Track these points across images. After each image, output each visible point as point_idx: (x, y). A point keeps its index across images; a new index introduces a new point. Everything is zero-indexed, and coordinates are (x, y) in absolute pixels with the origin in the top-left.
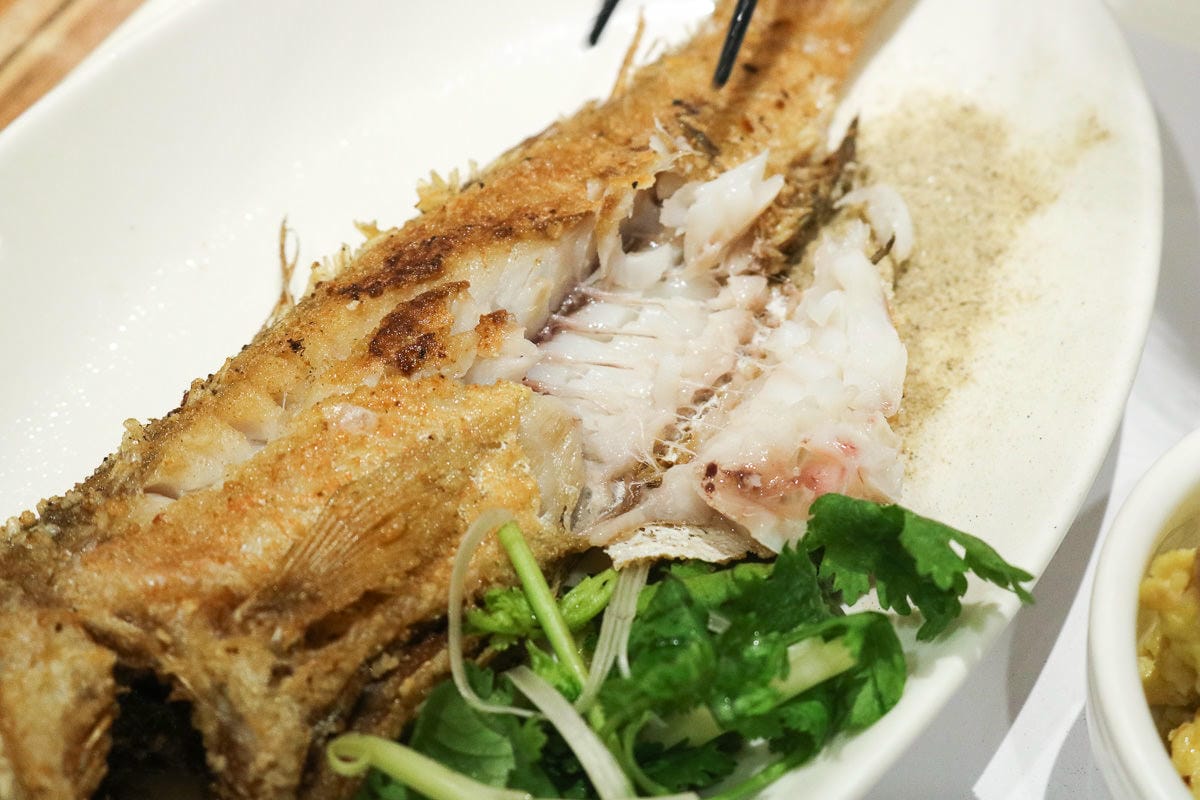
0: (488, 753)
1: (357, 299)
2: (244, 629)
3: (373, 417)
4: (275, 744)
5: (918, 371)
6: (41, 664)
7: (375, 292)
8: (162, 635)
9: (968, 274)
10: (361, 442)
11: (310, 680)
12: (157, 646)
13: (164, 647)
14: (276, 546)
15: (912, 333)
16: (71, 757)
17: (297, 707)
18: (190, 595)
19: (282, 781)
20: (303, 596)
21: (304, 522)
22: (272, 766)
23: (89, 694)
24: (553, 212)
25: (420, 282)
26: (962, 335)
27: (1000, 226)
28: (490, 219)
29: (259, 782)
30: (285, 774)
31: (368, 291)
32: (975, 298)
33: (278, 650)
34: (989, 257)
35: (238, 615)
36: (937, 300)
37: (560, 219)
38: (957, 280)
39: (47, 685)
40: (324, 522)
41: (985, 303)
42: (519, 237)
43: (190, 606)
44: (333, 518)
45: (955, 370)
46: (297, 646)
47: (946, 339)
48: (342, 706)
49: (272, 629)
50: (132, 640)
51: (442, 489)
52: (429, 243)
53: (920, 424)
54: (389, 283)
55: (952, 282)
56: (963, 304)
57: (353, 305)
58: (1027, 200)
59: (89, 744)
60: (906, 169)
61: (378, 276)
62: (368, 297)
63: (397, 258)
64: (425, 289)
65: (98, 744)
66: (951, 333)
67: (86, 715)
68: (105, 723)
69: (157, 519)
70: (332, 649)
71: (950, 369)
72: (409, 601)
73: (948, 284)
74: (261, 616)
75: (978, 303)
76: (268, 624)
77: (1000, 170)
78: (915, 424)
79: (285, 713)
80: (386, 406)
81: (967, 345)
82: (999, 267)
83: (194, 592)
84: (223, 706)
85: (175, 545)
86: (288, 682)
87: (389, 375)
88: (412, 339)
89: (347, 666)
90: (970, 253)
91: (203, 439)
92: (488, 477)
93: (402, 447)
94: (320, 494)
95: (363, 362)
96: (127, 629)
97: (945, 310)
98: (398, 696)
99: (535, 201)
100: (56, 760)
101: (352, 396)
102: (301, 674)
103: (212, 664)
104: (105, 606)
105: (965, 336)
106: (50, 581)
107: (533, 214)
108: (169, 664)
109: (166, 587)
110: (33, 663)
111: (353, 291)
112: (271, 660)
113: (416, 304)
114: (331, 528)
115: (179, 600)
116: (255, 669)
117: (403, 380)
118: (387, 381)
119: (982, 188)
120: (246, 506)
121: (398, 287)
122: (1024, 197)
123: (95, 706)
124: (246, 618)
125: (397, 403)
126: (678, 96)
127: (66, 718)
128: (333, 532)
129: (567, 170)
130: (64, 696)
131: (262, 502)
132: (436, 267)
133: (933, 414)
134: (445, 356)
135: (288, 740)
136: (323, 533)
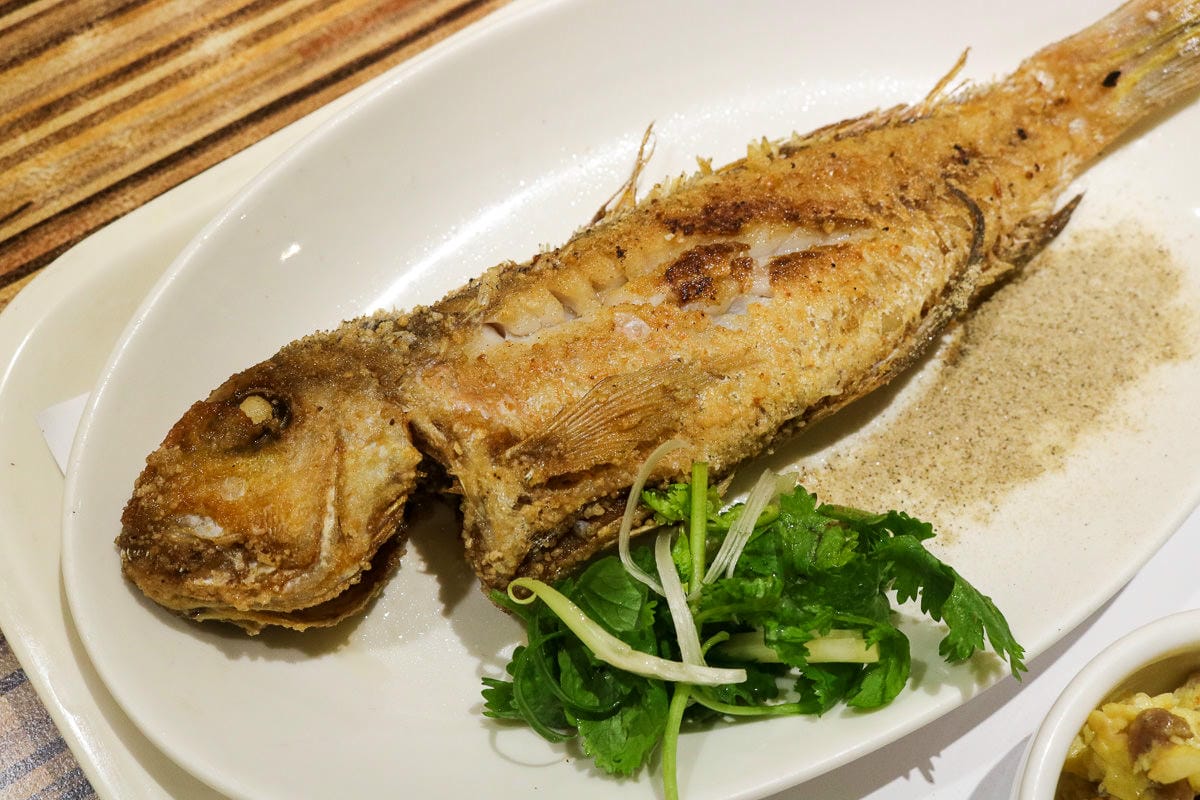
0: (626, 605)
1: (674, 233)
2: (509, 464)
3: (647, 330)
4: (506, 546)
5: (1031, 444)
6: (374, 445)
7: (688, 231)
8: (456, 447)
9: (1101, 384)
10: (633, 347)
11: (541, 512)
12: (452, 453)
13: (456, 456)
14: (552, 408)
15: (1040, 413)
16: (373, 520)
17: (527, 527)
18: (482, 426)
19: (503, 571)
20: (554, 453)
21: (575, 395)
22: (499, 559)
23: (396, 479)
24: (832, 212)
25: (721, 234)
26: (1074, 431)
27: (1141, 358)
28: (787, 202)
29: (489, 565)
30: (506, 567)
31: (684, 229)
32: (1095, 406)
33: (527, 486)
34: (1121, 378)
35: (508, 453)
36: (1070, 395)
37: (834, 220)
38: (1090, 385)
39: (373, 463)
40: (588, 401)
41: (1102, 413)
42: (801, 224)
43: (480, 434)
44: (594, 400)
45: (1056, 457)
46: (540, 486)
47: (1061, 429)
48: (558, 531)
49: (527, 470)
50: (437, 444)
51: (674, 399)
52: (738, 206)
53: (1013, 487)
54: (699, 228)
55: (1086, 386)
56: (1086, 406)
57: (669, 236)
58: (1168, 348)
59: (388, 512)
60: (1096, 282)
61: (694, 219)
62: (681, 234)
63: (712, 209)
64: (721, 241)
65: (394, 513)
66: (1067, 425)
67: (391, 492)
68: (403, 499)
69: (480, 358)
70: (563, 494)
71: (1053, 454)
72: (625, 475)
73: (1083, 385)
74: (524, 458)
75: (1096, 411)
76: (526, 465)
77: (1162, 312)
78: (1009, 485)
79: (518, 529)
80: (659, 325)
81: (1073, 440)
82: (1125, 389)
83: (486, 425)
84: (481, 509)
85: (484, 382)
86: (526, 509)
87: (669, 302)
88: (696, 278)
89: (569, 509)
90: (1109, 369)
91: (533, 304)
92: (710, 399)
93: (657, 360)
94: (592, 378)
95: (658, 283)
96: (435, 435)
97: (1072, 405)
98: (596, 535)
99: (824, 196)
100: (364, 518)
101: (640, 308)
102: (537, 506)
103: (482, 479)
104: (427, 414)
105: (1076, 432)
106: (398, 382)
107: (818, 208)
108: (456, 469)
109: (470, 414)
110: (369, 442)
111: (674, 225)
112: (520, 491)
113: (708, 250)
114: (589, 408)
115: (474, 427)
116: (508, 495)
117: (677, 309)
118: (665, 306)
119: (1142, 321)
120: (541, 369)
121: (704, 233)
122: (1168, 345)
123: (399, 487)
124: (513, 457)
125: (667, 326)
126: (960, 143)
127: (378, 490)
128: (590, 411)
129: (855, 179)
130: (382, 474)
131: (553, 369)
132: (735, 229)
133: (1026, 482)
134: (714, 299)
135: (515, 547)
136: (583, 409)
